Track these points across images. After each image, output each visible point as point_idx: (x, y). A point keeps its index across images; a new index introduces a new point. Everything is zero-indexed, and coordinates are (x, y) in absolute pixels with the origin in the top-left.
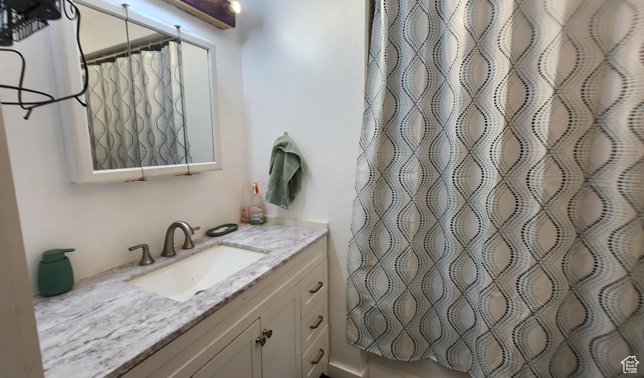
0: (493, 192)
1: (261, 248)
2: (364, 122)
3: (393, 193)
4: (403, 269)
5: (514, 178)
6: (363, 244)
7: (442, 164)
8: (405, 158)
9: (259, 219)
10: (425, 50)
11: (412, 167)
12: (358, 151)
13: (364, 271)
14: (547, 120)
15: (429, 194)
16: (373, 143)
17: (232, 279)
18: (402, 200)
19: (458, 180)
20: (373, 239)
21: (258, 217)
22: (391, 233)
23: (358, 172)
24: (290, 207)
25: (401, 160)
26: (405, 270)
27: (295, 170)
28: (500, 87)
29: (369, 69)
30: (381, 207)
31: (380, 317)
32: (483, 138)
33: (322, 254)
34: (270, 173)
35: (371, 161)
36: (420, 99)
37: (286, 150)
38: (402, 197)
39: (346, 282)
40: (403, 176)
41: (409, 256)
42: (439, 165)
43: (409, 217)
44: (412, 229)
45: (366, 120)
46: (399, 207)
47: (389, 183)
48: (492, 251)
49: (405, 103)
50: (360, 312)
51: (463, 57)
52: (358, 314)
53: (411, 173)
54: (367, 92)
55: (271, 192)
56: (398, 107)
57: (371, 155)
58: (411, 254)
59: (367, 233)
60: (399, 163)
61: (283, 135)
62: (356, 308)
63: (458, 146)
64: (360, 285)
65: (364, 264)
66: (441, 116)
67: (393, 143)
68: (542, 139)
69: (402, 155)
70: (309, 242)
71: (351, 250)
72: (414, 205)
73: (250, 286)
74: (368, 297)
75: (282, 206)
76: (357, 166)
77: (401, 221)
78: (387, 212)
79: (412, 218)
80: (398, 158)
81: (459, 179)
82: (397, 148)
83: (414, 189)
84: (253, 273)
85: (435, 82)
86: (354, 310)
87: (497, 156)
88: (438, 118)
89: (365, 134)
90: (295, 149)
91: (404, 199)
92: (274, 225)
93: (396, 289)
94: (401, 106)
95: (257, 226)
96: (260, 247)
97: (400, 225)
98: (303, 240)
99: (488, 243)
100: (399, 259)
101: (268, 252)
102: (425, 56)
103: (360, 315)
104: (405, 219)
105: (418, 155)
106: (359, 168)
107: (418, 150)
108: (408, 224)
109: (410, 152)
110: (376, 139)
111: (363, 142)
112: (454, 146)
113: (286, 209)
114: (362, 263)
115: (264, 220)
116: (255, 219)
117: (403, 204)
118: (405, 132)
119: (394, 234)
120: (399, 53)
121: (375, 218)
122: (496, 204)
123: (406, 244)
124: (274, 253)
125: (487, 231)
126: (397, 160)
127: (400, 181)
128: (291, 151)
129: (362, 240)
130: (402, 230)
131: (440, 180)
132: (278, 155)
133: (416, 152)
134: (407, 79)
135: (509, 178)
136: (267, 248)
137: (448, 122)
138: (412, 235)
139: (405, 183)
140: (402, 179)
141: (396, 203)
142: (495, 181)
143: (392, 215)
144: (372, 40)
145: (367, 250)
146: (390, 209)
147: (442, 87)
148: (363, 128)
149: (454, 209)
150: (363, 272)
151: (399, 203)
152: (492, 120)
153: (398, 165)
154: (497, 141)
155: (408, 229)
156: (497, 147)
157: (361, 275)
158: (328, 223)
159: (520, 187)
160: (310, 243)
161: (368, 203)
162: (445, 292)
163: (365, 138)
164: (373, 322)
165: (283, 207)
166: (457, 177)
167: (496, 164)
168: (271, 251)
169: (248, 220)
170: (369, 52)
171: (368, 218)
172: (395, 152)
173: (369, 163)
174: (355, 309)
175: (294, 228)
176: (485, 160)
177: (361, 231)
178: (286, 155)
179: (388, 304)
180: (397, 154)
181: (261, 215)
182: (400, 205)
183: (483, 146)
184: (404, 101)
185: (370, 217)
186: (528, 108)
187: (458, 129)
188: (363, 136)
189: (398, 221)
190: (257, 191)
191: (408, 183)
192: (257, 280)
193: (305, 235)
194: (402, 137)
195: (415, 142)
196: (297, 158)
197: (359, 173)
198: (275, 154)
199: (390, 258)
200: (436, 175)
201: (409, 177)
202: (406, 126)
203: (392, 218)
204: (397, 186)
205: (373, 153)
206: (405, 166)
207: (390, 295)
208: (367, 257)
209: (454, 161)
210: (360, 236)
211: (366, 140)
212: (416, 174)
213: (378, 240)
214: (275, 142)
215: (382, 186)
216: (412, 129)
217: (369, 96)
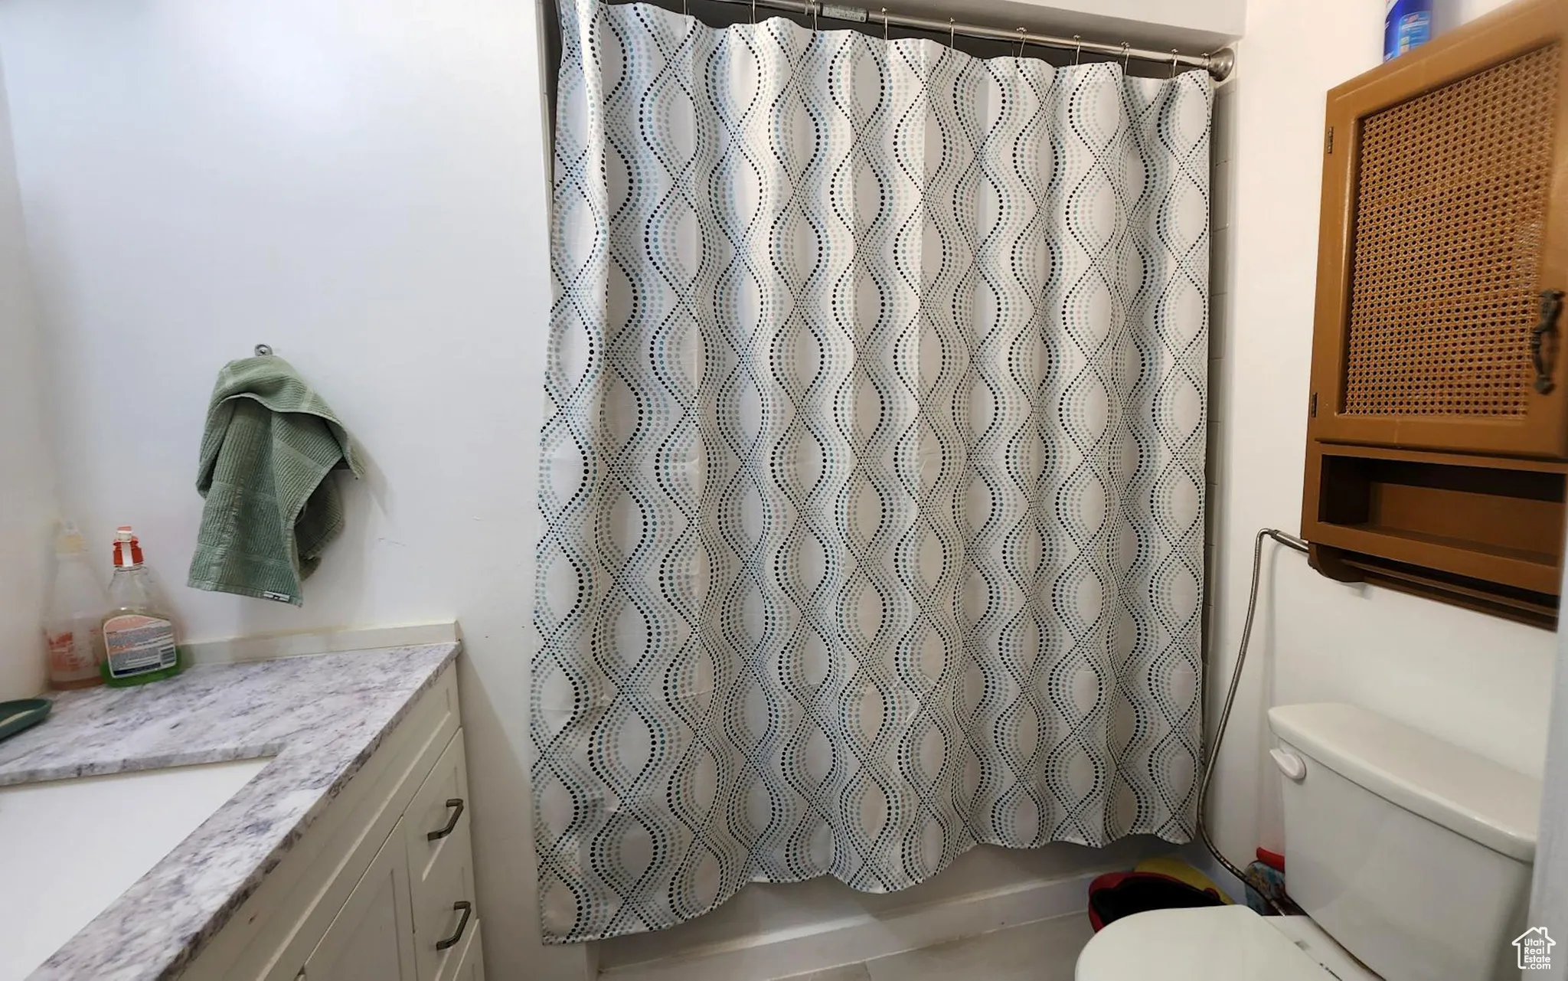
0: (846, 489)
1: (230, 745)
2: (554, 330)
3: (643, 511)
4: (684, 692)
5: (875, 460)
6: (575, 655)
7: (743, 437)
8: (666, 425)
9: (158, 659)
10: (693, 178)
11: (685, 445)
12: (541, 409)
13: (584, 728)
14: (916, 353)
15: (724, 507)
16: (587, 389)
17: (170, 874)
18: (667, 527)
19: (781, 471)
20: (601, 637)
21: (152, 652)
22: (647, 612)
23: (544, 465)
24: (310, 590)
25: (656, 429)
26: (688, 694)
27: (325, 471)
28: (841, 284)
29: (557, 193)
30: (615, 552)
31: (638, 831)
32: (818, 382)
33: (449, 714)
34: (205, 484)
35: (584, 434)
36: (692, 289)
37: (278, 405)
38: (666, 519)
39: (527, 775)
40: (666, 467)
41: (695, 657)
42: (738, 440)
43: (688, 564)
44: (695, 591)
45: (559, 326)
46: (661, 545)
47: (632, 489)
48: (852, 606)
49: (656, 294)
50: (577, 844)
51: (774, 211)
52: (574, 852)
53: (684, 461)
54: (556, 253)
55: (220, 550)
56: (640, 302)
57: (583, 419)
58: (698, 653)
59: (585, 623)
60: (653, 438)
61: (251, 354)
62: (565, 838)
63: (777, 398)
64: (575, 769)
65: (581, 709)
66: (733, 332)
67: (633, 389)
68: (911, 386)
69: (659, 419)
70: (418, 686)
71: (538, 683)
72: (696, 534)
73: (270, 866)
74: (600, 791)
75: (268, 594)
76: (540, 449)
77: (670, 578)
78: (633, 562)
79: (694, 566)
80: (649, 424)
81: (784, 466)
82: (643, 401)
83: (693, 497)
84: (262, 827)
85: (718, 254)
86: (560, 845)
87: (846, 417)
88: (728, 335)
89: (558, 364)
90: (316, 400)
91: (671, 523)
92: (232, 666)
93: (671, 748)
94: (648, 299)
95: (149, 685)
96: (221, 747)
97: (667, 587)
98: (391, 686)
99: (845, 591)
100: (673, 671)
101: (267, 753)
102: (693, 192)
103: (577, 853)
104: (680, 571)
105: (696, 418)
106: (547, 454)
107: (695, 405)
108: (688, 583)
109: (676, 411)
110: (593, 376)
111: (555, 383)
112: (770, 398)
113: (290, 601)
114: (577, 707)
115: (179, 660)
116: (131, 664)
117: (670, 535)
118: (662, 362)
119: (655, 612)
120: (634, 170)
121: (603, 582)
122: (853, 513)
123: (684, 630)
124: (299, 747)
125: (841, 568)
126: (647, 430)
127: (659, 480)
128: (304, 408)
129: (573, 645)
130: (674, 600)
131: (741, 473)
132: (239, 421)
133: (691, 412)
134: (659, 237)
135: (869, 460)
136: (255, 739)
137: (751, 345)
138: (696, 606)
139: (671, 485)
140: (663, 476)
141: (653, 536)
142: (847, 466)
143: (647, 566)
144: (560, 120)
145: (587, 669)
146: (638, 554)
147: (731, 269)
148: (553, 346)
149: (778, 532)
150: (580, 733)
151: (662, 536)
152: (833, 347)
153: (651, 443)
154: (844, 388)
155: (687, 595)
156: (846, 400)
157: (575, 741)
158: (456, 622)
159: (886, 476)
160: (421, 688)
161: (582, 545)
162: (774, 718)
163: (559, 374)
164: (617, 854)
165: (276, 599)
166: (781, 464)
167: (847, 434)
168: (282, 746)
169: (95, 672)
170: (553, 151)
171: (586, 584)
172: (641, 412)
173: (579, 439)
174: (563, 841)
175: (328, 658)
176: (826, 425)
177: (567, 624)
178: (276, 422)
179: (655, 792)
180: (645, 416)
181: (166, 641)
182: (664, 539)
183: (821, 399)
184: (655, 288)
185: (590, 581)
186: (886, 330)
187: (775, 361)
188: (555, 369)
189: (661, 579)
190: (137, 556)
191: (679, 485)
192: (290, 841)
193: (383, 669)
194: (657, 374)
195: (689, 387)
196: (328, 429)
197: (548, 468)
198: (224, 419)
199: (651, 675)
200: (734, 462)
201: (679, 471)
202: (662, 347)
203: (647, 575)
204: (652, 493)
205: (588, 412)
206: (668, 445)
207: (657, 768)
208: (590, 689)
209: (772, 429)
210: (566, 636)
211: (562, 379)
212: (696, 461)
213: (612, 636)
214: (222, 379)
215: (612, 498)
216: (677, 356)
217: (561, 264)
